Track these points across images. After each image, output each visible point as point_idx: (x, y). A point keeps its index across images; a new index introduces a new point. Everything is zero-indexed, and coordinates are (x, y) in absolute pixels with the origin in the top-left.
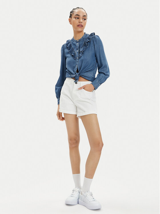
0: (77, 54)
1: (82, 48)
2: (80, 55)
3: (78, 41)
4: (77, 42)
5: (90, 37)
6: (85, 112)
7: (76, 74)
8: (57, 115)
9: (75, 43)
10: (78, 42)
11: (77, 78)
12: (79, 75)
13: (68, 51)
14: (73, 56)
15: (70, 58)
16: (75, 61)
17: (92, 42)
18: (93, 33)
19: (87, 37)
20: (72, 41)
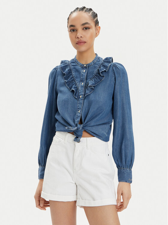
0: (81, 90)
1: (91, 79)
2: (87, 91)
3: (85, 65)
4: (83, 67)
5: (106, 64)
6: (94, 200)
7: (79, 126)
8: (35, 197)
9: (79, 67)
10: (86, 67)
11: (79, 133)
12: (83, 128)
13: (63, 81)
14: (73, 91)
15: (67, 95)
16: (76, 101)
17: (111, 73)
18: (110, 58)
19: (101, 62)
20: (73, 64)
